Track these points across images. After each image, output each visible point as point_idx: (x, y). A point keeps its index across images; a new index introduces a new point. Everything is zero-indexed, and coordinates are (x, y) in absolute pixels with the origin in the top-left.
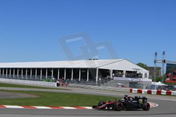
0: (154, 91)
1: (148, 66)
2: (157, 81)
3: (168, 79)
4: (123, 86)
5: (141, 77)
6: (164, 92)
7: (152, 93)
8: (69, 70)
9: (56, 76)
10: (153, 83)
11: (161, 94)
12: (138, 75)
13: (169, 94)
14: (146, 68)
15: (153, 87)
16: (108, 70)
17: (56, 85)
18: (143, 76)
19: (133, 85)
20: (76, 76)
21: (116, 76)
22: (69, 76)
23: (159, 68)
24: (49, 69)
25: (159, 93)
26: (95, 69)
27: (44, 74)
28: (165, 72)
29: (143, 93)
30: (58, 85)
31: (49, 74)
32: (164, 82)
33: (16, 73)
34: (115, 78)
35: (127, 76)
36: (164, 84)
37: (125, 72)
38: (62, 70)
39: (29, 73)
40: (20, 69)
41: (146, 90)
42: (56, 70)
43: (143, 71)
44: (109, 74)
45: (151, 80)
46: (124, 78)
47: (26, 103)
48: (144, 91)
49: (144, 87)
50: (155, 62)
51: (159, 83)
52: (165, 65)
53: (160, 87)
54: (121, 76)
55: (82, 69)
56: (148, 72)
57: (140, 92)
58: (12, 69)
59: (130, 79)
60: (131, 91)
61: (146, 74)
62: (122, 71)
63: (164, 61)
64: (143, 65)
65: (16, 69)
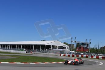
0: (71, 55)
1: (68, 44)
2: (73, 51)
3: (77, 50)
4: (57, 53)
5: (65, 49)
6: (75, 55)
7: (70, 56)
8: (32, 46)
9: (26, 48)
10: (70, 52)
11: (74, 57)
12: (64, 48)
13: (78, 56)
14: (67, 45)
15: (70, 53)
16: (50, 46)
17: (26, 53)
18: (66, 48)
19: (61, 52)
20: (35, 48)
21: (54, 48)
22: (32, 48)
23: (73, 45)
24: (23, 45)
25: (73, 56)
26: (44, 45)
27: (20, 47)
28: (76, 47)
29: (66, 56)
30: (27, 52)
31: (23, 47)
32: (76, 51)
33: (7, 47)
34: (53, 49)
35: (59, 48)
36: (75, 52)
37: (58, 47)
38: (29, 45)
39: (13, 47)
40: (9, 45)
41: (68, 55)
42: (26, 45)
43: (66, 46)
44: (51, 48)
45: (70, 50)
46: (57, 49)
47: (12, 61)
48: (67, 55)
49: (67, 53)
50: (72, 42)
51: (73, 52)
52: (76, 43)
53: (73, 53)
54: (56, 48)
55: (38, 45)
56: (68, 46)
57: (65, 55)
58: (5, 45)
59: (60, 50)
60: (61, 55)
61: (67, 48)
62: (56, 46)
63: (76, 42)
64: (66, 43)
65: (7, 45)
